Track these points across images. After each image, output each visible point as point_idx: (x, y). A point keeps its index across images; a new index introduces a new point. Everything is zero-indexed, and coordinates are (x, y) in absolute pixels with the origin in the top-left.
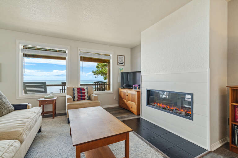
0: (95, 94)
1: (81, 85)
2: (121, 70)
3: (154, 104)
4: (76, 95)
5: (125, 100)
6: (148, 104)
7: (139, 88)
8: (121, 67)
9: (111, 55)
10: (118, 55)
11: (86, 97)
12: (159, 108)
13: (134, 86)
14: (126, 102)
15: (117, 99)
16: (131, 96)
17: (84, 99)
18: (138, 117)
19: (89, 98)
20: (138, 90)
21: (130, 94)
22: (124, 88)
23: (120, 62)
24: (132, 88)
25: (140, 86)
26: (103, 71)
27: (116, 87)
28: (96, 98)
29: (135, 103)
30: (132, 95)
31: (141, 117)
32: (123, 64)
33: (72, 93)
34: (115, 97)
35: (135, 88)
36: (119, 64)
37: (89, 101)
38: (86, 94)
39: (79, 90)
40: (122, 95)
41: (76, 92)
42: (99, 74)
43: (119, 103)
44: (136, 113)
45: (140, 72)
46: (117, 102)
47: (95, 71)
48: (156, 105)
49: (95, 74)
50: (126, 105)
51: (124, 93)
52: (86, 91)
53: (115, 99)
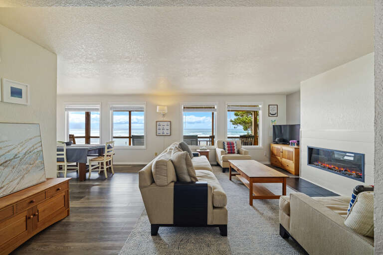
0: (244, 148)
1: (229, 138)
2: (272, 122)
3: (317, 164)
4: (227, 148)
5: (279, 158)
6: (310, 162)
7: (298, 144)
8: (273, 118)
9: (260, 106)
10: (269, 105)
11: (236, 151)
12: (324, 168)
13: (290, 142)
14: (280, 160)
15: (268, 155)
16: (287, 153)
17: (234, 153)
18: (297, 177)
19: (239, 153)
20: (296, 146)
21: (286, 150)
22: (277, 143)
23: (272, 113)
24: (289, 144)
25: (298, 142)
26: (245, 120)
27: (267, 142)
28: (246, 153)
29: (292, 161)
30: (289, 152)
31: (300, 177)
32: (276, 115)
33: (222, 146)
34: (266, 153)
35: (293, 144)
36: (270, 115)
37: (238, 155)
38: (235, 148)
39: (229, 144)
40: (275, 152)
41: (226, 146)
42: (240, 123)
43: (271, 160)
44: (294, 173)
45: (300, 125)
46: (268, 159)
47: (233, 120)
48: (320, 164)
49: (234, 124)
50: (281, 163)
51: (278, 149)
52: (235, 145)
53: (266, 156)
